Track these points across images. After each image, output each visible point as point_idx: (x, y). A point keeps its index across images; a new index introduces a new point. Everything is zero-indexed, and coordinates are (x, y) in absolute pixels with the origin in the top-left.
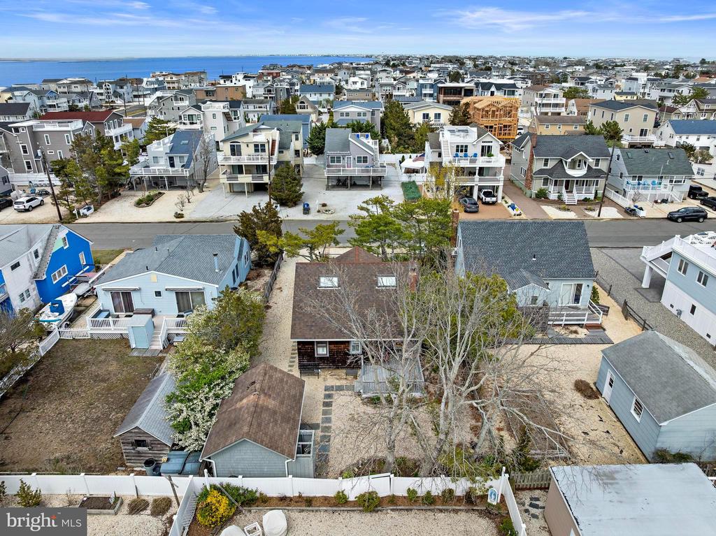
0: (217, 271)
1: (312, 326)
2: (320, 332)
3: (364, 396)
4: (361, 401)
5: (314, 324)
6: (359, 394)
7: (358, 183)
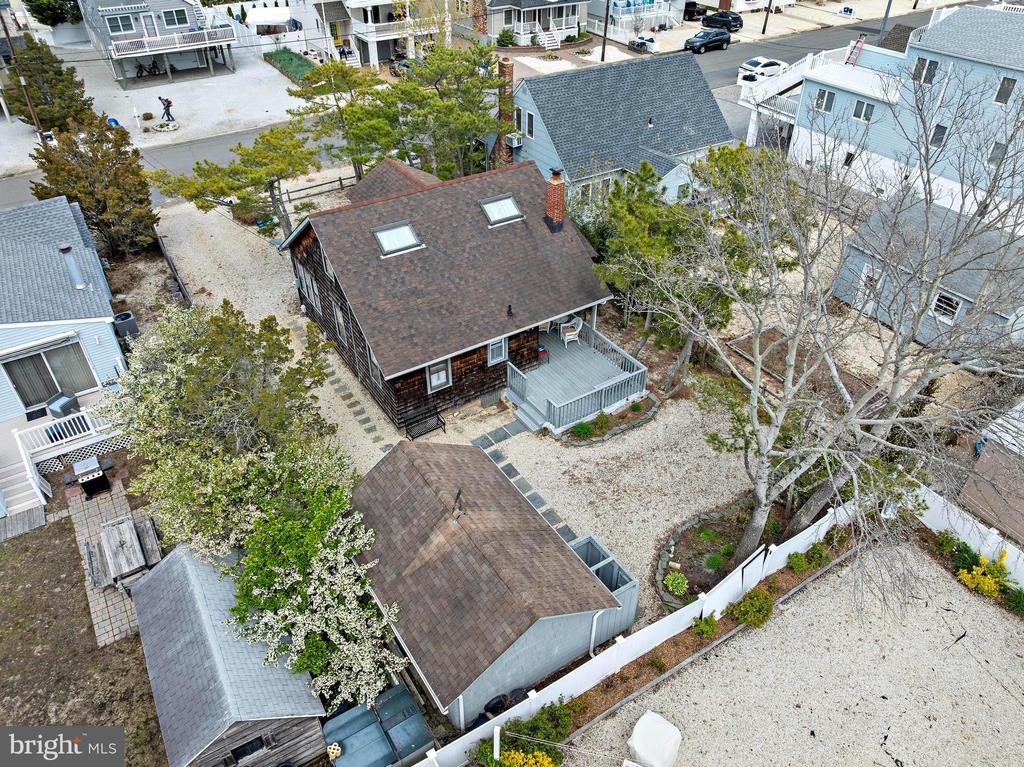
0: (79, 287)
1: (413, 336)
2: (434, 344)
3: (558, 431)
4: (559, 444)
5: (413, 331)
6: (544, 432)
7: (179, 67)
